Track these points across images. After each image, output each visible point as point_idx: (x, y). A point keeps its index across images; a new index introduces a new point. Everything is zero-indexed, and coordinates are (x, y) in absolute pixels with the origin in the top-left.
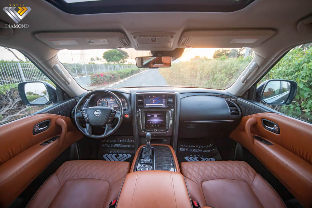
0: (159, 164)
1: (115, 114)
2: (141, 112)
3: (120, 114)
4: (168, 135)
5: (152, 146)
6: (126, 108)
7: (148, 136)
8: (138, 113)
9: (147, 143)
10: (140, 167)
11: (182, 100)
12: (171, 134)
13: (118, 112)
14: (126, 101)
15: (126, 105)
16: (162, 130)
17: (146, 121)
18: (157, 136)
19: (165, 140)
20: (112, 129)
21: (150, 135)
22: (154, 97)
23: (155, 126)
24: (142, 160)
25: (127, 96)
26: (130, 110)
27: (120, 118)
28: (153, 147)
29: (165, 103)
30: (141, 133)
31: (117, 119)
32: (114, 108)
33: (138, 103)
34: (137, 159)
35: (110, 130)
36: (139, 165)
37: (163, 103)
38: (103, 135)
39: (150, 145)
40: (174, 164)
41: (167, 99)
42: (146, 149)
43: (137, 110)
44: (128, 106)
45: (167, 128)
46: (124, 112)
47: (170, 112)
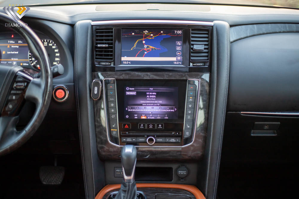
1: (26, 87)
2: (107, 82)
3: (43, 86)
4: (190, 154)
5: (139, 189)
6: (60, 68)
7: (129, 156)
8: (97, 84)
9: (126, 177)
11: (238, 46)
12: (199, 153)
13: (35, 79)
14: (59, 46)
15: (57, 59)
16: (173, 140)
17: (122, 112)
18: (156, 157)
19: (182, 172)
21: (134, 153)
22: (146, 36)
23: (151, 127)
25: (62, 31)
26: (70, 75)
27: (40, 101)
28: (141, 193)
29: (183, 55)
30: (106, 148)
31: (32, 103)
32: (22, 68)
33: (97, 54)
35: (11, 134)
37: (175, 56)
39: (133, 186)
41: (187, 44)
43: (94, 76)
44: (63, 61)
45: (187, 134)
46: (55, 79)
47: (197, 83)
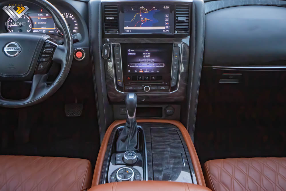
0: (157, 165)
1: (53, 52)
2: (114, 46)
3: (66, 51)
4: (176, 98)
5: (139, 124)
6: (78, 36)
7: (131, 101)
8: (106, 47)
9: (129, 117)
10: (114, 173)
13: (60, 46)
14: (77, 18)
15: (76, 28)
16: (163, 88)
17: (125, 68)
18: (149, 100)
19: (169, 111)
20: (49, 85)
21: (136, 99)
22: (142, 11)
23: (147, 78)
24: (119, 155)
26: (86, 40)
27: (65, 62)
28: (140, 127)
29: (170, 25)
30: (114, 94)
31: (59, 63)
33: (106, 24)
34: (105, 154)
35: (43, 87)
36: (112, 168)
37: (164, 25)
38: (28, 101)
39: (135, 122)
40: (191, 164)
41: (173, 15)
42: (127, 130)
43: (104, 41)
44: (80, 30)
45: (173, 83)
46: (75, 44)
47: (180, 46)
